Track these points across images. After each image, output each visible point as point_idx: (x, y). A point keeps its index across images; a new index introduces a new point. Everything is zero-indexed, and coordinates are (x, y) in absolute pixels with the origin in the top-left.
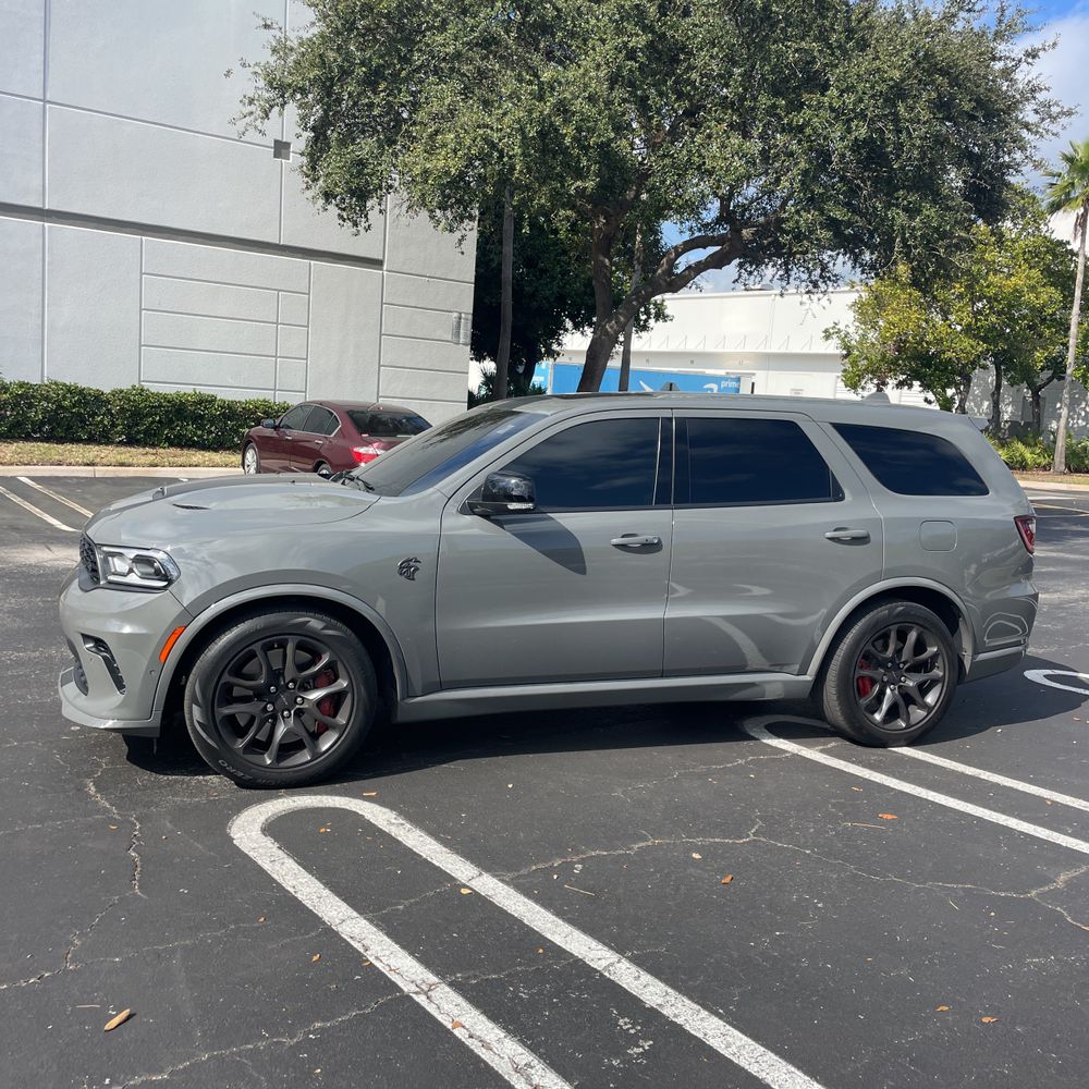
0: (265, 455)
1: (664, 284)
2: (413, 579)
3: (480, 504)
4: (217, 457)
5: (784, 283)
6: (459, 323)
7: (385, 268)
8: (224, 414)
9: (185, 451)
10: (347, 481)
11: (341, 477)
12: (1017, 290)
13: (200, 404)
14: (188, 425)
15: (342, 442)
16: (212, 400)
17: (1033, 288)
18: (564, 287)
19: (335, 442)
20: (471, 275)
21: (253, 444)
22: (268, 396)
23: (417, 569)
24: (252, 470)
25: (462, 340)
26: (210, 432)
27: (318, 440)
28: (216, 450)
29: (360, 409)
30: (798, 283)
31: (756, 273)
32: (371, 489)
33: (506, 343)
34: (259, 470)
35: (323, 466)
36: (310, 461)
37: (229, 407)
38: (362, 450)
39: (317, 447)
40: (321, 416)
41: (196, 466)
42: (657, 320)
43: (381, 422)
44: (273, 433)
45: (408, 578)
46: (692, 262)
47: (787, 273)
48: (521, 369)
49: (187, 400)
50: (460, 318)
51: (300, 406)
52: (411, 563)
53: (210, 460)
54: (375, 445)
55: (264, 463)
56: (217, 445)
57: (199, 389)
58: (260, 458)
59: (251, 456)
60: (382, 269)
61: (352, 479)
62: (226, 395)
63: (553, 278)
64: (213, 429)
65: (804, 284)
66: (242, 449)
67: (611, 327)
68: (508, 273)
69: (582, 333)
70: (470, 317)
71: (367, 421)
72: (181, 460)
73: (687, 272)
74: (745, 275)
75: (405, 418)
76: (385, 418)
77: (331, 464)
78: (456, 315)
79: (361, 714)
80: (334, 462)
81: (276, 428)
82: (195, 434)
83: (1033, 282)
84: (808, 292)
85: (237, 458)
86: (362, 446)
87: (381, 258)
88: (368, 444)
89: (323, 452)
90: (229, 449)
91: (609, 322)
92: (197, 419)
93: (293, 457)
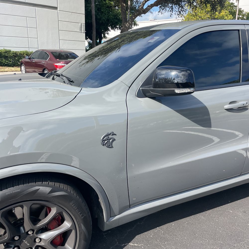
0: (27, 67)
1: (142, 11)
2: (112, 147)
3: (152, 90)
4: (13, 69)
5: (171, 13)
6: (81, 26)
7: (58, 10)
8: (14, 55)
9: (3, 67)
10: (55, 77)
11: (51, 74)
12: (223, 16)
13: (6, 53)
14: (3, 59)
15: (50, 62)
16: (10, 51)
17: (227, 15)
18: (108, 17)
19: (48, 62)
20: (84, 12)
21: (23, 64)
22: (27, 50)
23: (114, 140)
24: (24, 72)
25: (82, 32)
26: (10, 61)
27: (43, 62)
28: (13, 67)
29: (55, 51)
30: (175, 12)
31: (164, 9)
32: (72, 81)
33: (94, 33)
34: (26, 72)
35: (46, 70)
36: (42, 69)
37: (15, 53)
38: (57, 64)
39: (43, 64)
40: (43, 54)
41: (7, 72)
42: (134, 26)
43: (62, 56)
44: (29, 61)
45: (108, 147)
46: (149, 5)
47: (172, 9)
48: (98, 41)
49: (2, 52)
50: (81, 25)
51: (37, 51)
52: (110, 136)
53: (11, 70)
54: (61, 62)
55: (27, 70)
56: (13, 65)
57: (5, 48)
58: (26, 69)
59: (23, 68)
60: (57, 10)
61: (58, 76)
62: (14, 50)
63: (106, 14)
64: (11, 60)
65: (177, 12)
66: (20, 66)
67: (127, 25)
68: (93, 12)
69: (114, 30)
70: (84, 25)
71: (58, 55)
72: (2, 70)
73: (148, 7)
74: (161, 10)
75: (69, 54)
76: (63, 54)
77: (48, 69)
78: (80, 24)
79: (83, 242)
80: (49, 68)
81: (29, 59)
82: (6, 62)
83: (227, 14)
84: (178, 15)
85: (19, 69)
86: (57, 63)
87: (57, 6)
88: (59, 62)
89: (45, 65)
90: (17, 66)
91: (127, 23)
92: (6, 57)
93: (36, 68)
